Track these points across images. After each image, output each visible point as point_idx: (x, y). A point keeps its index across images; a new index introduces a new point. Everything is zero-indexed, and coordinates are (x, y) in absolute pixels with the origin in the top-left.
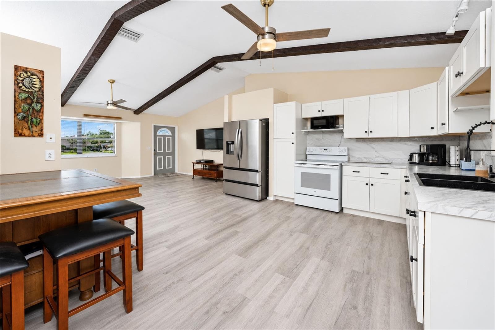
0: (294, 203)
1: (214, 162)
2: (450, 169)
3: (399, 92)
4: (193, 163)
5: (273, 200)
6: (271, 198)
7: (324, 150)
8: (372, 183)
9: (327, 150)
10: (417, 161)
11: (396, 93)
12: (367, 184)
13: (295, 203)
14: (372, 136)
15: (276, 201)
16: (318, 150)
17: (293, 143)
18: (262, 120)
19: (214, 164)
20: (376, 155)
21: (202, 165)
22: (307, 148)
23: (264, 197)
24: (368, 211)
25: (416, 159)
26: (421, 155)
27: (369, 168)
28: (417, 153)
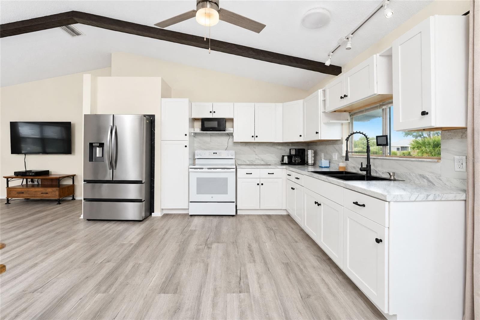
0: (188, 214)
1: (50, 173)
2: (308, 167)
3: (276, 104)
4: (7, 178)
5: (161, 216)
6: (157, 213)
7: (214, 153)
8: (262, 183)
9: (216, 153)
10: (287, 162)
11: (274, 104)
12: (258, 184)
13: (190, 214)
14: (257, 140)
15: (165, 216)
16: (207, 154)
17: (186, 146)
18: (146, 116)
19: (50, 177)
20: (256, 157)
21: (25, 180)
22: (196, 152)
23: (148, 214)
24: (259, 209)
25: (286, 160)
26: (290, 157)
27: (259, 169)
28: (287, 156)
